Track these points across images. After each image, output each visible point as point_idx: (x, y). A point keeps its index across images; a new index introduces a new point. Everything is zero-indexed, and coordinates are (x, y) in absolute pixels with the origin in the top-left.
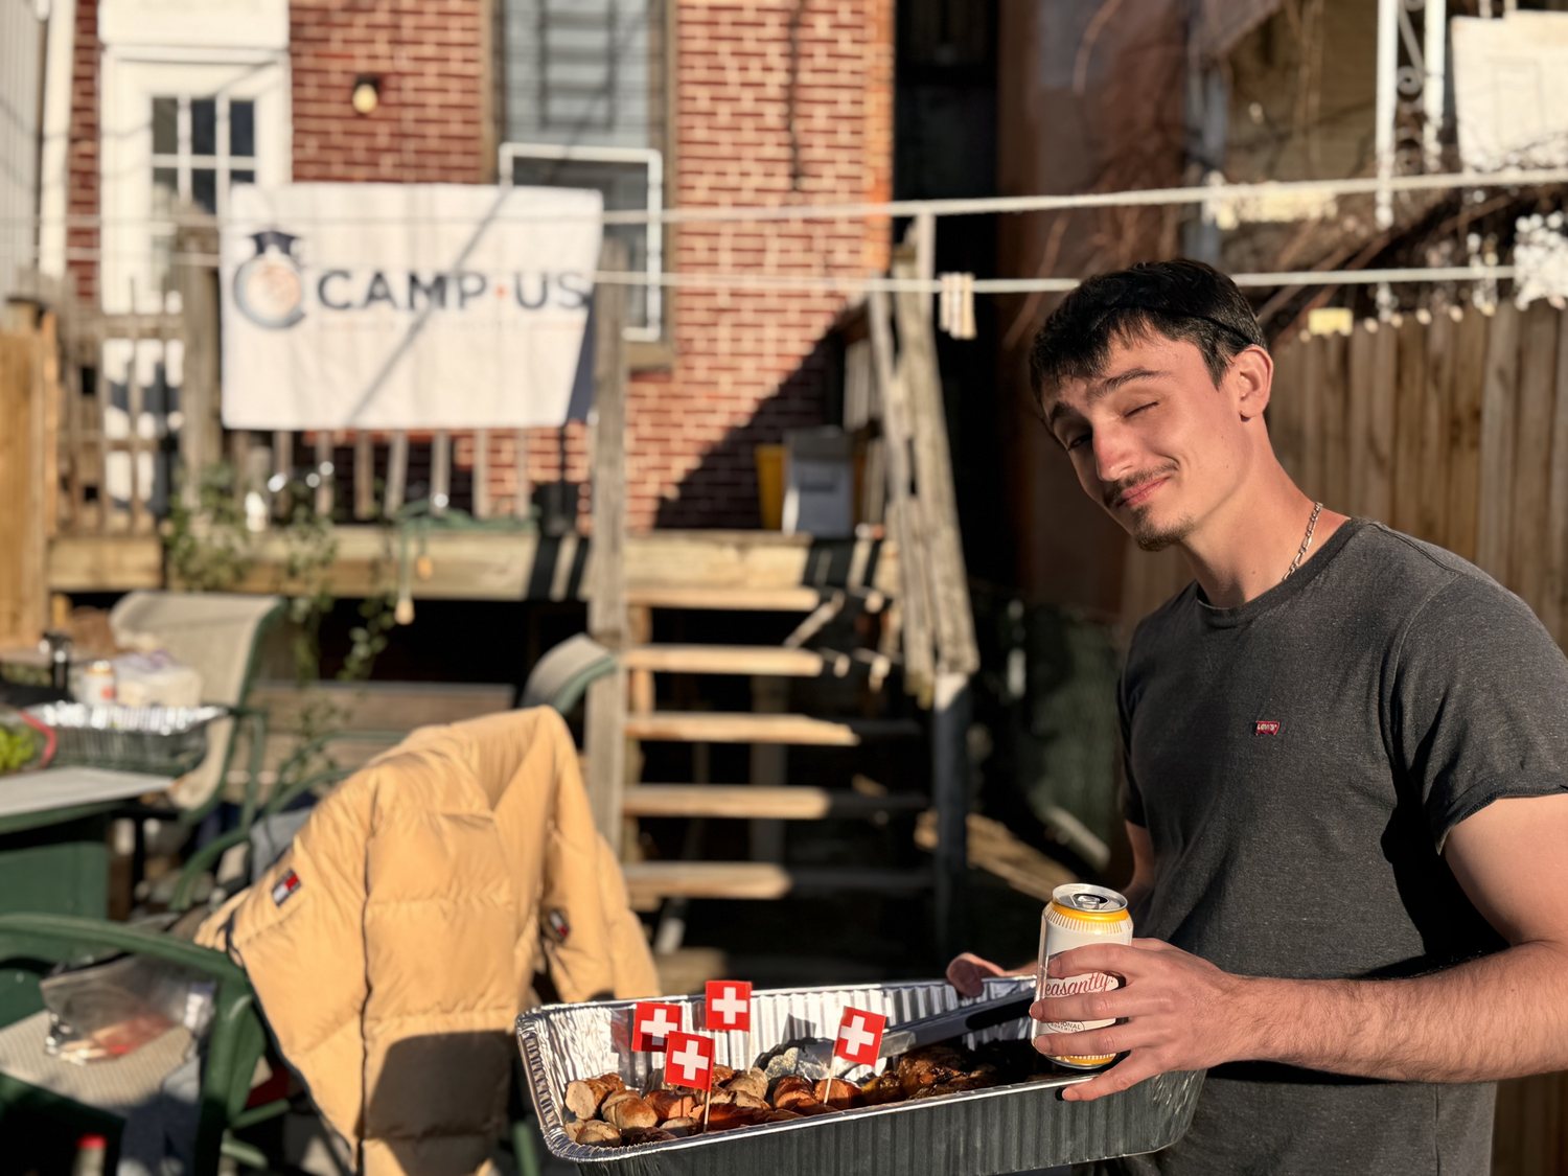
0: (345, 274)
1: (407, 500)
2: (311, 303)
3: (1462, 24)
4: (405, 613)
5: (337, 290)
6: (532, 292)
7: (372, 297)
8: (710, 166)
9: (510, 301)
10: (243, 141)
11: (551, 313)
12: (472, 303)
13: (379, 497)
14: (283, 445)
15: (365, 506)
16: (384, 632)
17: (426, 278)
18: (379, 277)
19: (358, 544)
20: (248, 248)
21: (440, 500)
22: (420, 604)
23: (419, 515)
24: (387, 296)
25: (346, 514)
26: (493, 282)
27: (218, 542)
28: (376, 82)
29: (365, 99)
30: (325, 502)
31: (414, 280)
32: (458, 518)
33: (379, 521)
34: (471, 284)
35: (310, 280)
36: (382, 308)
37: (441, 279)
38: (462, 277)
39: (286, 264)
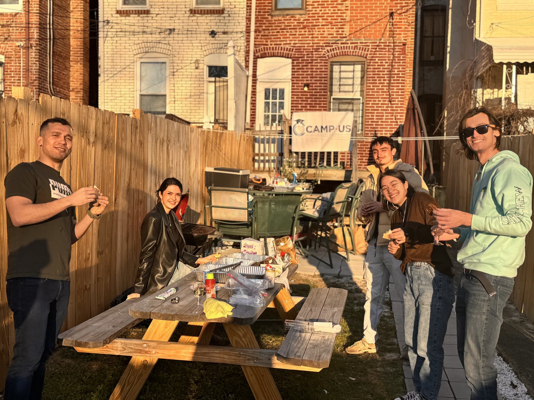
0: (311, 127)
1: (320, 164)
2: (305, 131)
3: (519, 76)
4: (319, 183)
5: (309, 129)
6: (341, 129)
7: (315, 130)
8: (372, 100)
9: (338, 130)
10: (282, 97)
11: (345, 132)
12: (332, 131)
13: (315, 163)
14: (300, 154)
15: (313, 165)
16: (315, 185)
17: (324, 127)
18: (316, 127)
19: (312, 171)
20: (296, 122)
21: (325, 164)
22: (321, 181)
23: (321, 166)
24: (318, 130)
25: (310, 167)
26: (335, 127)
27: (289, 170)
28: (307, 85)
29: (306, 89)
30: (306, 164)
31: (322, 127)
32: (327, 167)
33: (315, 167)
34: (332, 128)
36: (317, 132)
37: (326, 127)
38: (330, 126)
39: (301, 125)
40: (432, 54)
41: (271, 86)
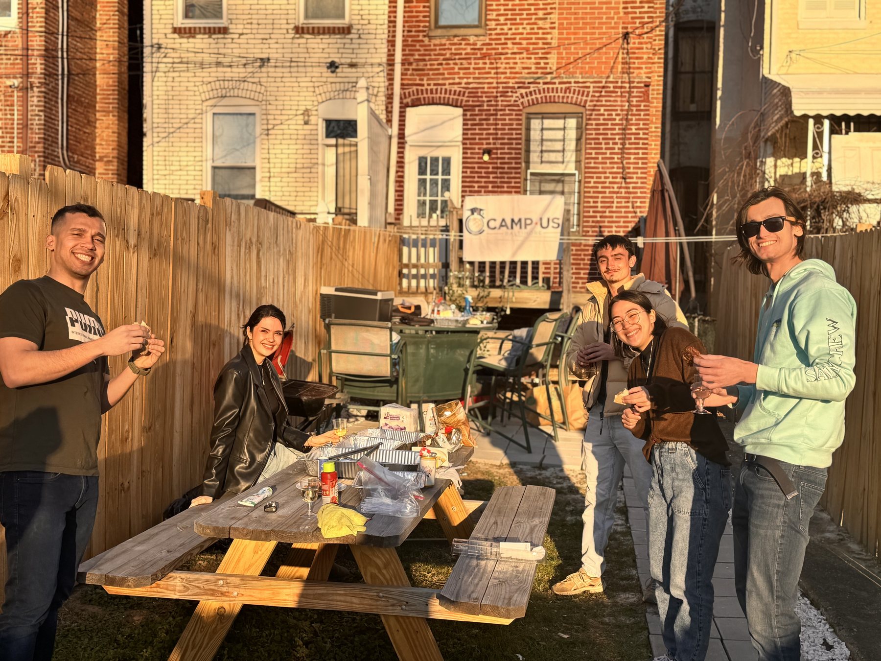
0: (495, 220)
1: (509, 281)
2: (485, 228)
3: (834, 136)
4: (508, 312)
5: (492, 224)
6: (545, 224)
7: (501, 226)
8: (595, 175)
9: (539, 226)
10: (447, 171)
11: (550, 229)
12: (529, 227)
13: (502, 280)
14: (477, 265)
15: (498, 283)
16: (501, 316)
17: (516, 220)
18: (503, 220)
19: (496, 293)
21: (518, 281)
22: (511, 309)
23: (512, 285)
24: (506, 226)
25: (493, 285)
26: (534, 221)
27: (460, 292)
28: (488, 152)
29: (486, 158)
30: (487, 281)
31: (513, 221)
32: (522, 286)
33: (501, 287)
34: (528, 222)
35: (485, 221)
36: (504, 229)
37: (520, 220)
38: (526, 219)
39: (479, 217)
40: (693, 101)
41: (430, 153)
